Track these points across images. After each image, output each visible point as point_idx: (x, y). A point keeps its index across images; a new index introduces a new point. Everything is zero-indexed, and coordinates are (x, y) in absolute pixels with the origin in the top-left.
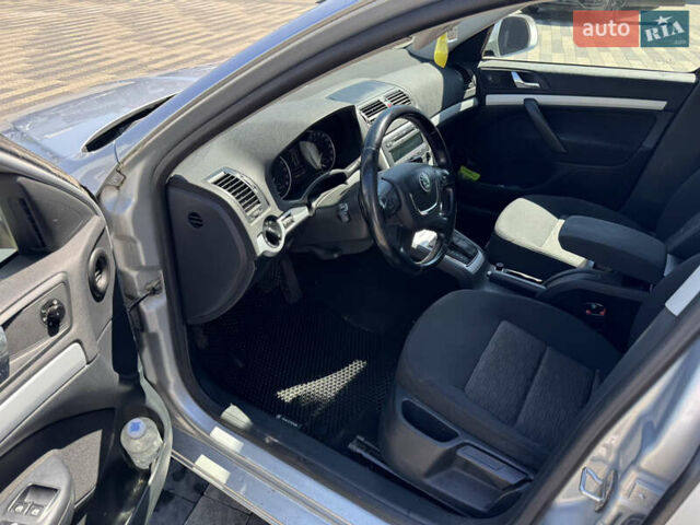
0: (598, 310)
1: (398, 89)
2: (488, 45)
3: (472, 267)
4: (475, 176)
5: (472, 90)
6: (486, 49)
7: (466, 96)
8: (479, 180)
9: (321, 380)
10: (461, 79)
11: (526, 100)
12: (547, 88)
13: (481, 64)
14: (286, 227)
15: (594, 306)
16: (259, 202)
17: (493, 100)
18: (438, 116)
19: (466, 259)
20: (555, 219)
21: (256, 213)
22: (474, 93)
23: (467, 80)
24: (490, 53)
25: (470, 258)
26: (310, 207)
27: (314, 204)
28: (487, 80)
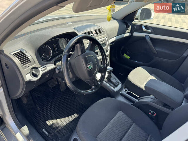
0: (153, 114)
1: (99, 28)
2: (136, 16)
3: (116, 89)
4: (129, 57)
5: (129, 30)
6: (136, 18)
7: (126, 32)
8: (129, 59)
9: (62, 119)
10: (126, 27)
11: (146, 35)
12: (153, 32)
13: (133, 22)
14: (42, 71)
15: (152, 112)
16: (30, 62)
17: (135, 34)
18: (115, 38)
19: (114, 86)
20: (150, 75)
21: (28, 66)
22: (130, 31)
23: (128, 27)
24: (137, 19)
25: (115, 86)
26: (55, 65)
27: (57, 64)
28: (134, 27)
